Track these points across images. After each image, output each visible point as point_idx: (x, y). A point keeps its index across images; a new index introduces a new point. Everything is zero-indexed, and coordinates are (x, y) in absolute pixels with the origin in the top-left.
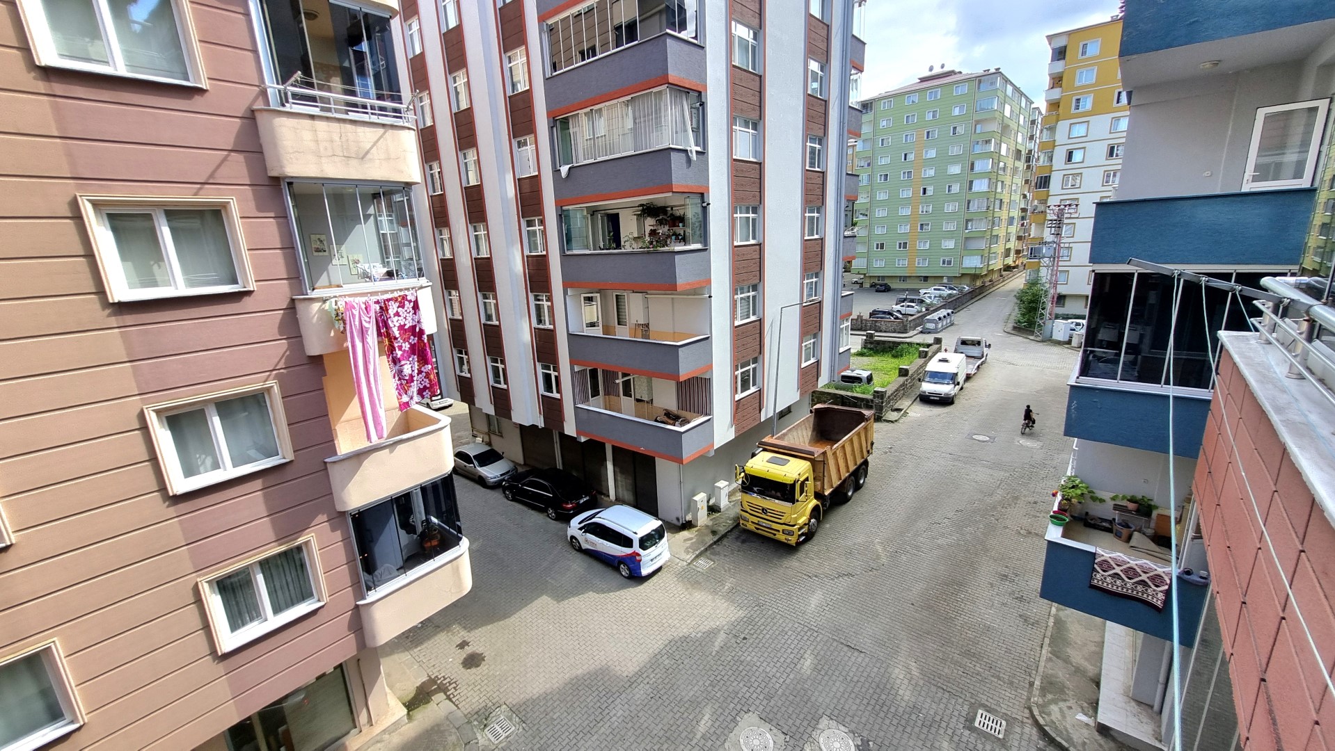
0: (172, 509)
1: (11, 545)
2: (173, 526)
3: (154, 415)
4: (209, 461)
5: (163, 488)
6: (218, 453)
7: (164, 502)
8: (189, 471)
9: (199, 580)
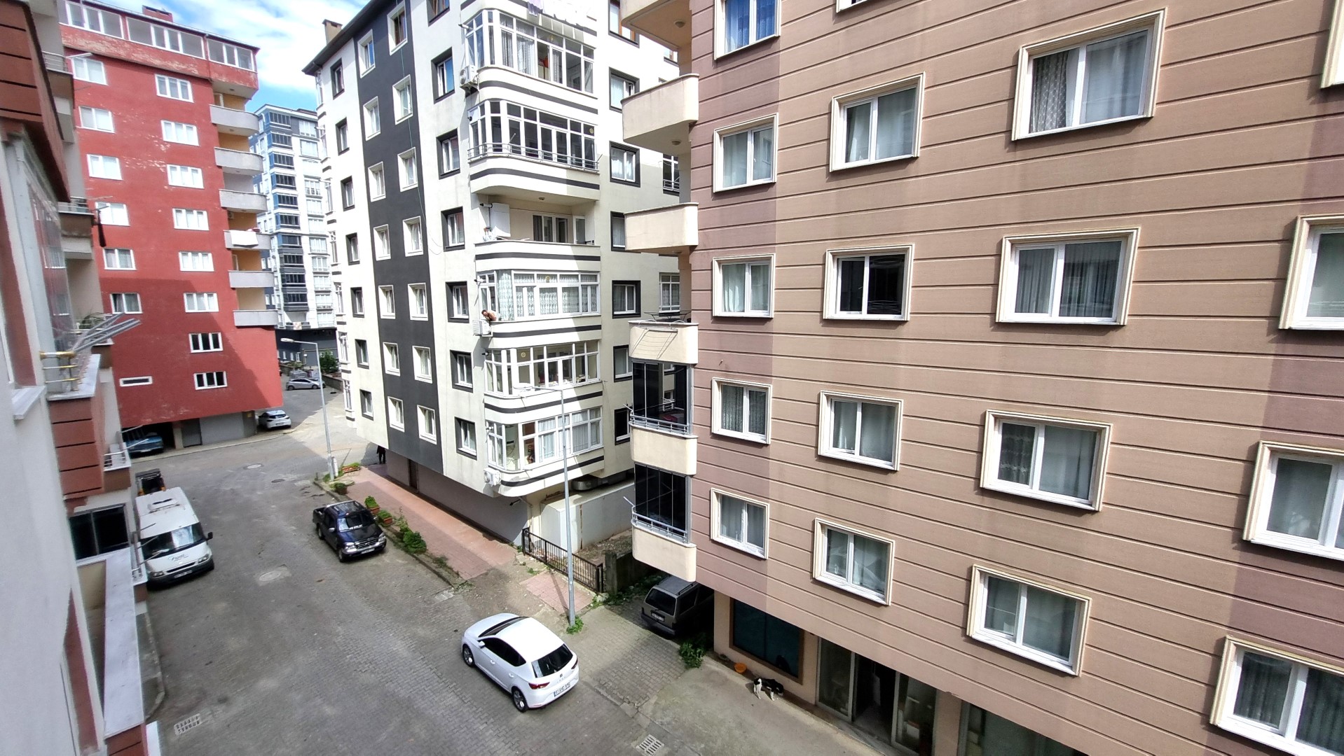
0: (1238, 553)
1: (1098, 511)
2: (1230, 571)
3: (1267, 453)
4: (1305, 525)
5: (1239, 527)
6: (1323, 522)
7: (1233, 542)
8: (1276, 524)
9: (1228, 637)
